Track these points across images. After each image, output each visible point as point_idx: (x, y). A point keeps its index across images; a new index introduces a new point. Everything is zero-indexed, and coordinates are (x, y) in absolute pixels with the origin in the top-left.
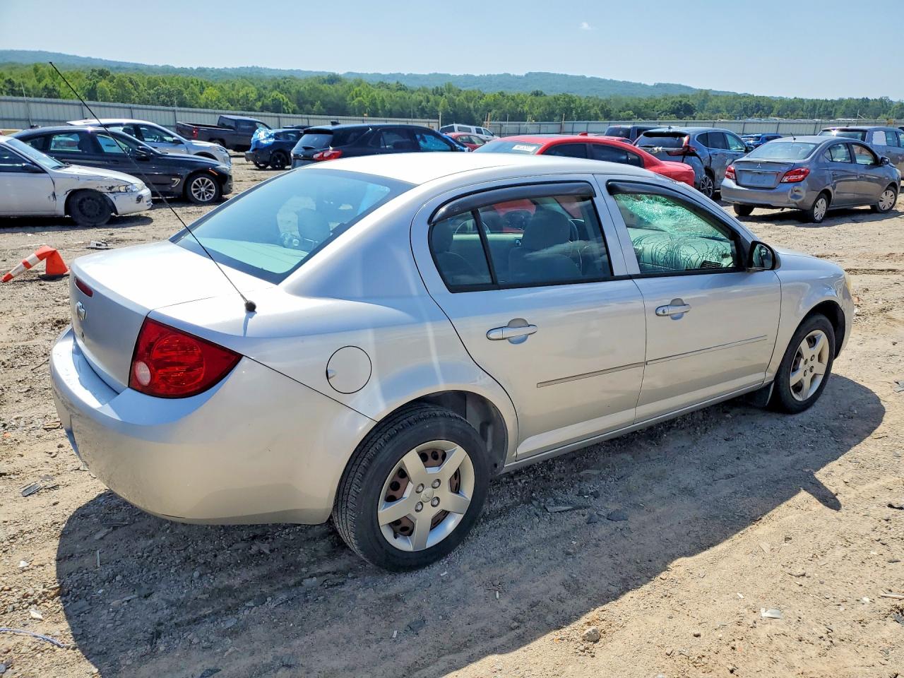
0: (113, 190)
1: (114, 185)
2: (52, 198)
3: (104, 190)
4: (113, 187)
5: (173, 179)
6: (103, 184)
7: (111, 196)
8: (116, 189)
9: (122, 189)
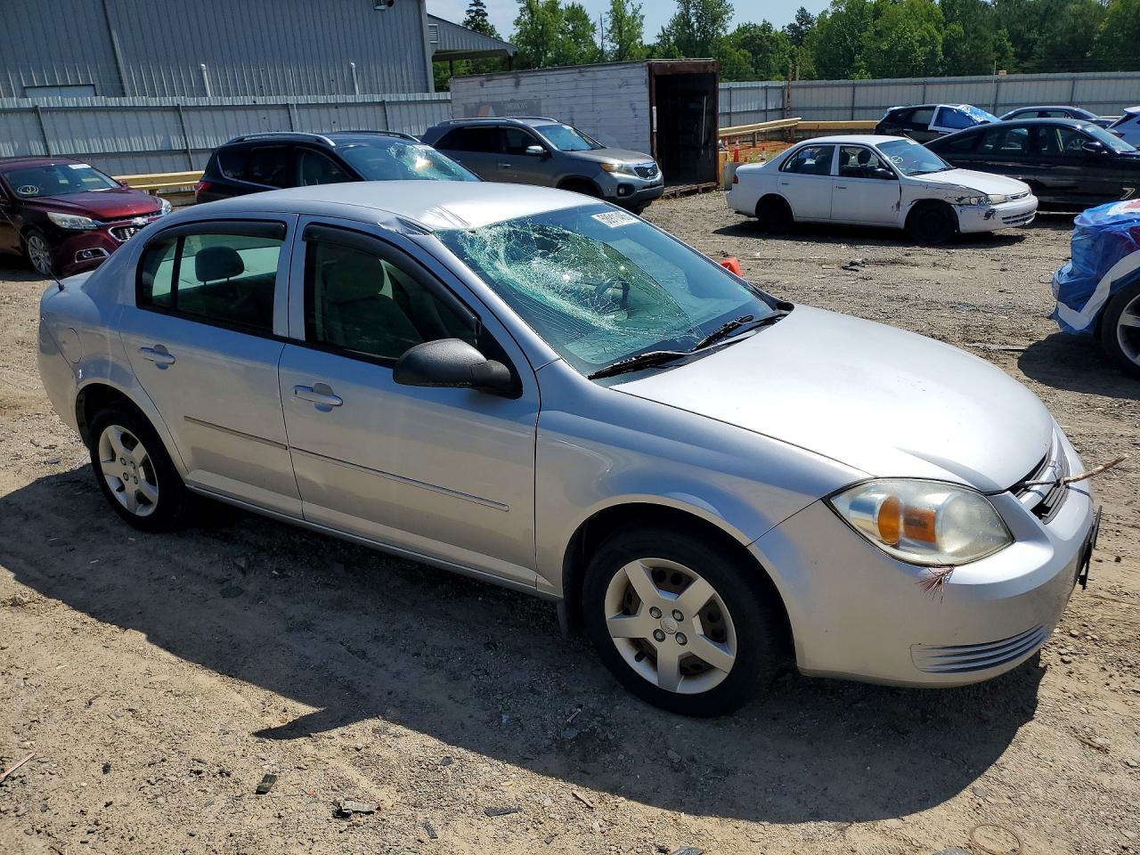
0: (962, 202)
1: (964, 196)
2: (895, 209)
3: (952, 201)
4: (962, 198)
5: (1124, 189)
6: (951, 193)
7: (957, 209)
8: (967, 200)
9: (973, 201)
